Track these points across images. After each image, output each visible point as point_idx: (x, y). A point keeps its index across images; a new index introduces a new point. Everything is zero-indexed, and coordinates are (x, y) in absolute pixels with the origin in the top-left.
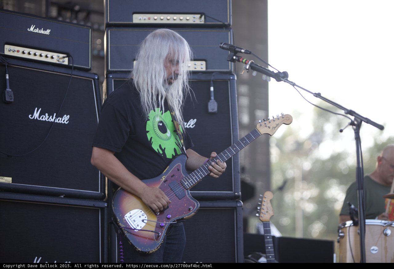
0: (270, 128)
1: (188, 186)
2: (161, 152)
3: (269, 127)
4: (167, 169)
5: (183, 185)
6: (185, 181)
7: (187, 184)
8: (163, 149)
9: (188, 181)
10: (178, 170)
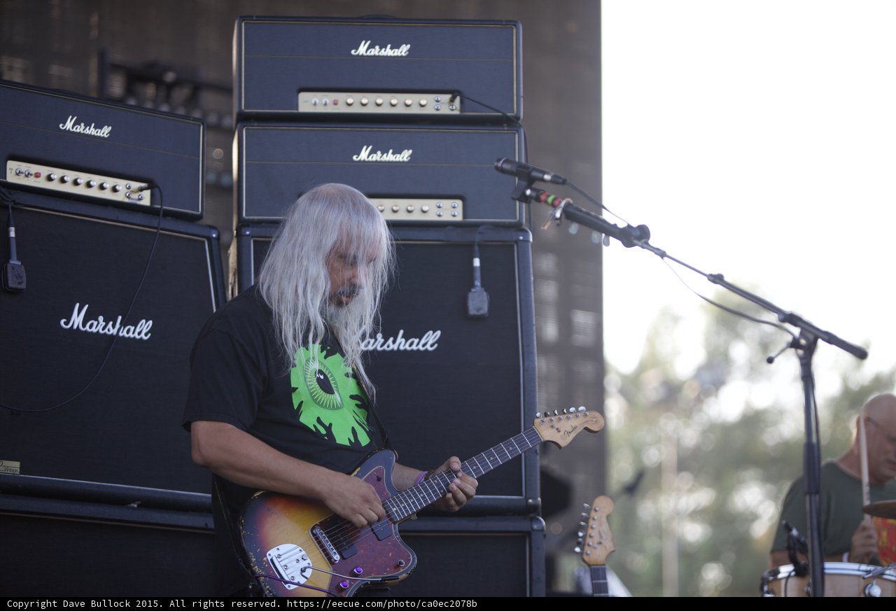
2: (323, 431)
6: (392, 505)
7: (397, 511)
8: (327, 425)
9: (398, 506)
10: (379, 479)
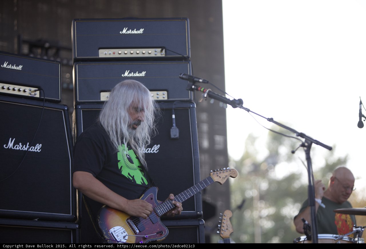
0: (220, 178)
1: (161, 214)
2: (131, 179)
5: (156, 212)
6: (158, 209)
7: (160, 212)
8: (132, 176)
9: (160, 210)
10: (152, 199)
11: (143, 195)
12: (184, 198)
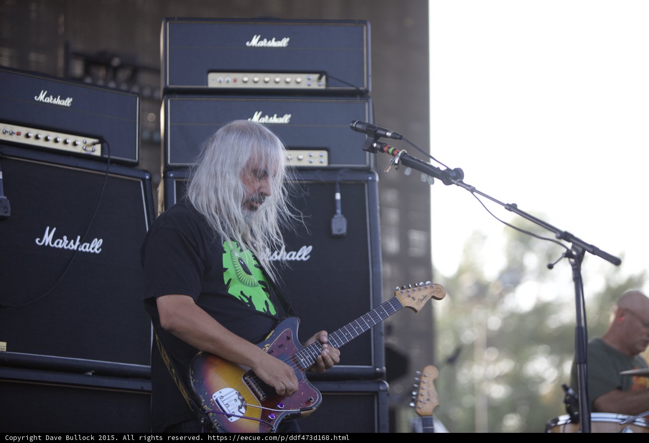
0: (414, 300)
1: (306, 365)
2: (246, 301)
3: (413, 298)
4: (271, 334)
5: (297, 362)
6: (300, 357)
8: (249, 297)
10: (288, 338)
11: (273, 332)
12: (348, 336)
